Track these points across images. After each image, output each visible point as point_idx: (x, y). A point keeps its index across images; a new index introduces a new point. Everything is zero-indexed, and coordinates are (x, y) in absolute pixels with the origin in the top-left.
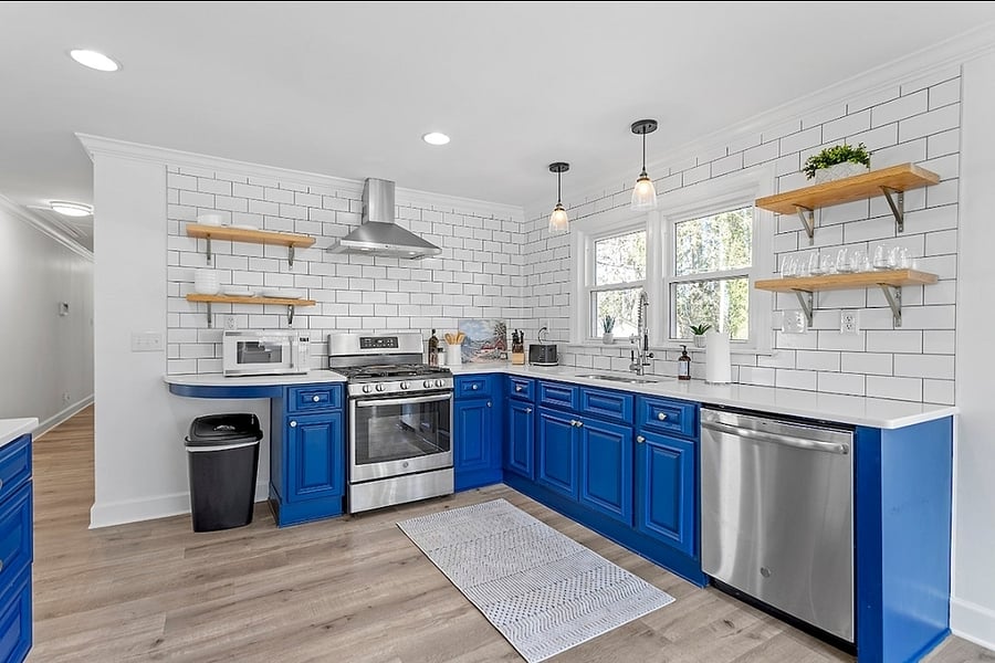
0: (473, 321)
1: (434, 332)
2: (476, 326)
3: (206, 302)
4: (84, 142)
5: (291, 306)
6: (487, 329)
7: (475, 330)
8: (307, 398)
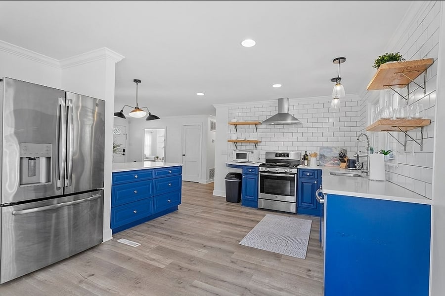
0: (328, 148)
1: (306, 152)
2: (329, 150)
3: (235, 142)
4: (215, 106)
5: (256, 143)
6: (335, 152)
7: (328, 152)
8: (248, 170)
